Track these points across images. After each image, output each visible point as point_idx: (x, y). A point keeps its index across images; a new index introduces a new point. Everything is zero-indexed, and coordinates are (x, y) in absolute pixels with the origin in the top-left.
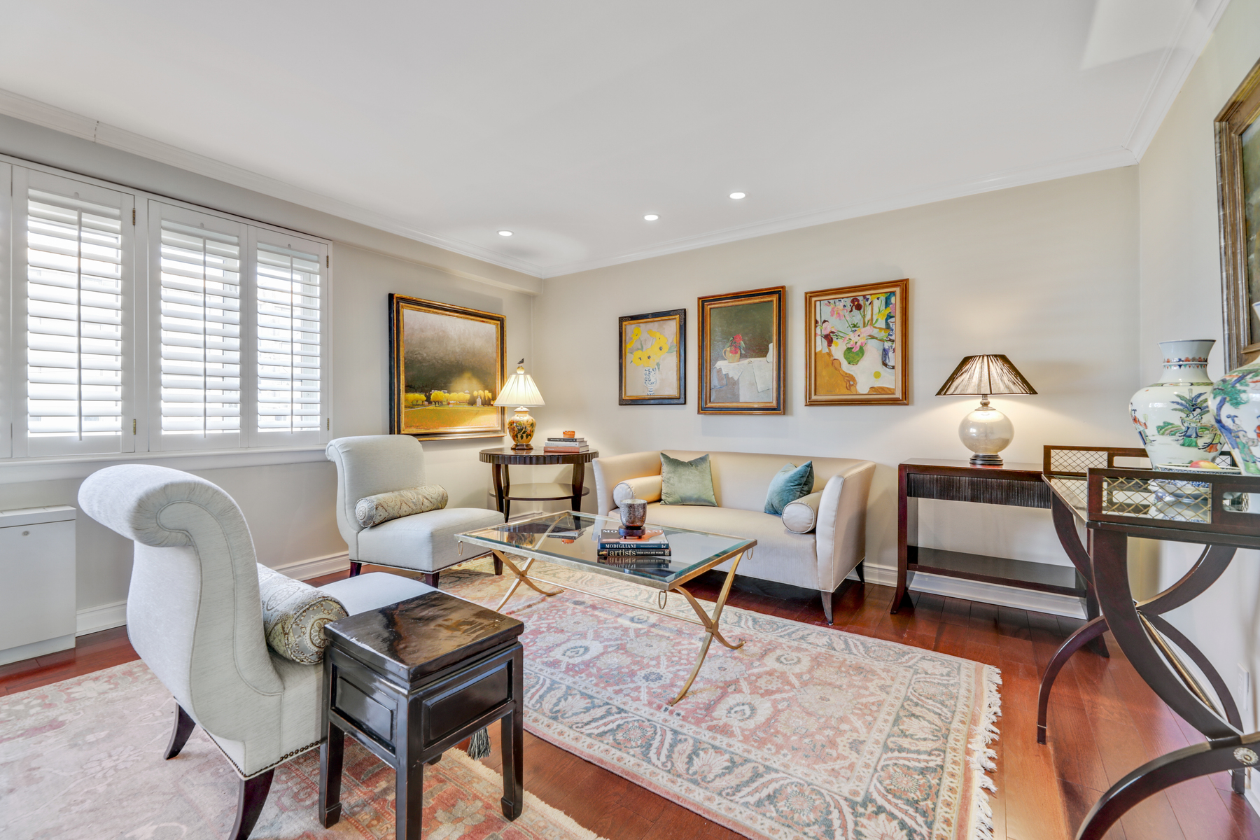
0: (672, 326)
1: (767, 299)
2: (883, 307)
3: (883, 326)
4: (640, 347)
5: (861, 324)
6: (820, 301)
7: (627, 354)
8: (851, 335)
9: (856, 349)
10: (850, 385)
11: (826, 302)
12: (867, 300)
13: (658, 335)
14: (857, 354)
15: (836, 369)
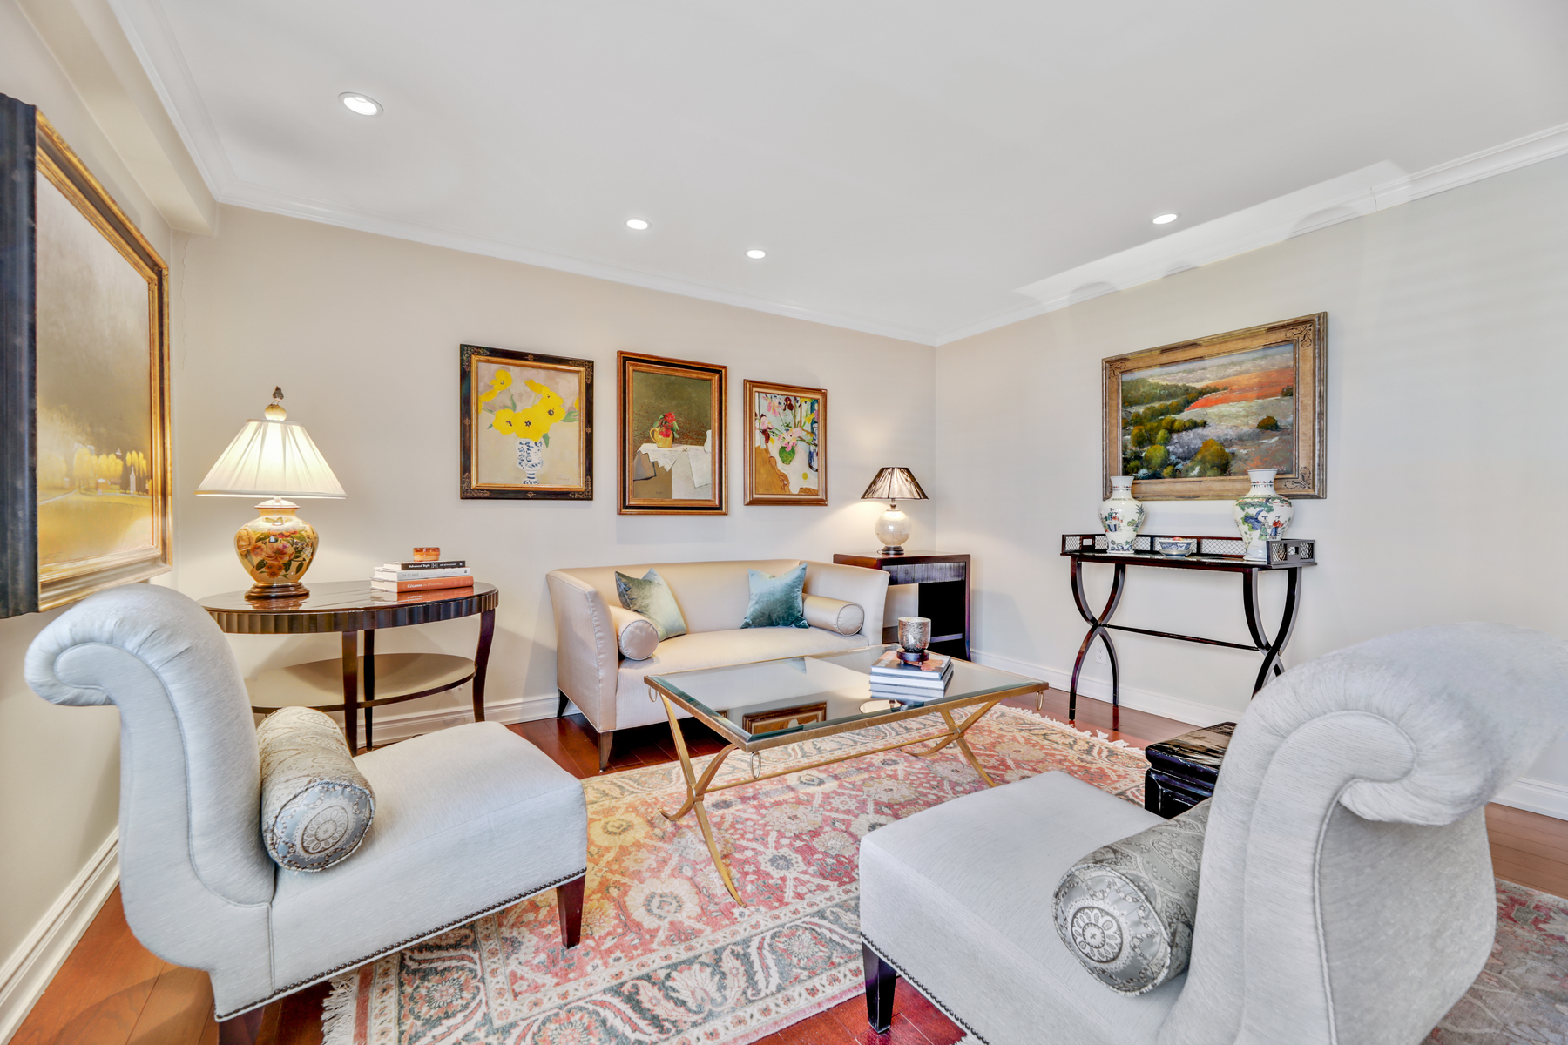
0: (571, 384)
1: (706, 376)
2: (809, 412)
3: (810, 430)
4: (509, 404)
5: (792, 425)
6: (759, 392)
7: (481, 412)
8: (785, 434)
9: (788, 449)
10: (785, 485)
11: (764, 395)
12: (798, 401)
13: (545, 391)
14: (790, 454)
15: (773, 467)
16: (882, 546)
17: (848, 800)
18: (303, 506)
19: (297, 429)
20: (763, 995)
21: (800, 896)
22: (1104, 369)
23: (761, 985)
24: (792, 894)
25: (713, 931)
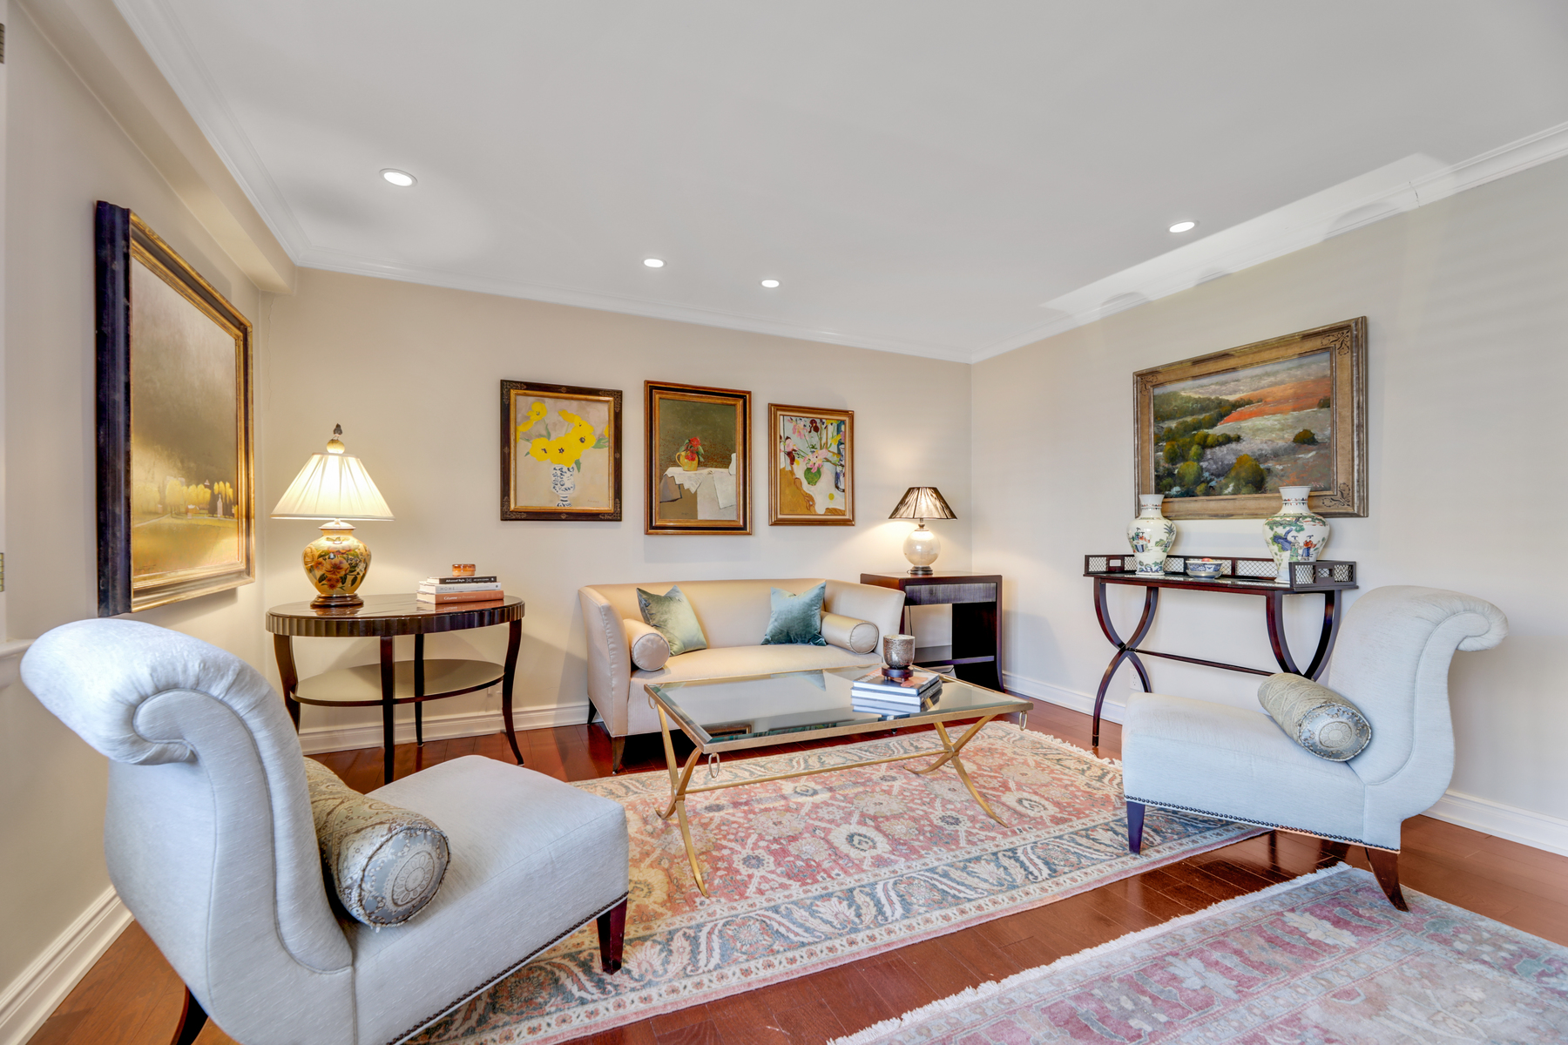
0: (601, 412)
1: (730, 401)
2: (835, 433)
3: (836, 451)
4: (544, 433)
5: (818, 446)
6: (784, 415)
7: (518, 440)
8: (810, 456)
9: (814, 471)
10: (810, 506)
11: (789, 418)
12: (823, 423)
13: (577, 420)
14: (815, 475)
15: (798, 488)
16: (911, 566)
17: (835, 810)
18: (360, 527)
19: (352, 461)
20: (701, 971)
21: (761, 892)
22: (1136, 383)
23: (702, 963)
24: (754, 890)
25: (672, 916)
